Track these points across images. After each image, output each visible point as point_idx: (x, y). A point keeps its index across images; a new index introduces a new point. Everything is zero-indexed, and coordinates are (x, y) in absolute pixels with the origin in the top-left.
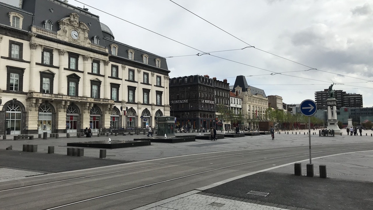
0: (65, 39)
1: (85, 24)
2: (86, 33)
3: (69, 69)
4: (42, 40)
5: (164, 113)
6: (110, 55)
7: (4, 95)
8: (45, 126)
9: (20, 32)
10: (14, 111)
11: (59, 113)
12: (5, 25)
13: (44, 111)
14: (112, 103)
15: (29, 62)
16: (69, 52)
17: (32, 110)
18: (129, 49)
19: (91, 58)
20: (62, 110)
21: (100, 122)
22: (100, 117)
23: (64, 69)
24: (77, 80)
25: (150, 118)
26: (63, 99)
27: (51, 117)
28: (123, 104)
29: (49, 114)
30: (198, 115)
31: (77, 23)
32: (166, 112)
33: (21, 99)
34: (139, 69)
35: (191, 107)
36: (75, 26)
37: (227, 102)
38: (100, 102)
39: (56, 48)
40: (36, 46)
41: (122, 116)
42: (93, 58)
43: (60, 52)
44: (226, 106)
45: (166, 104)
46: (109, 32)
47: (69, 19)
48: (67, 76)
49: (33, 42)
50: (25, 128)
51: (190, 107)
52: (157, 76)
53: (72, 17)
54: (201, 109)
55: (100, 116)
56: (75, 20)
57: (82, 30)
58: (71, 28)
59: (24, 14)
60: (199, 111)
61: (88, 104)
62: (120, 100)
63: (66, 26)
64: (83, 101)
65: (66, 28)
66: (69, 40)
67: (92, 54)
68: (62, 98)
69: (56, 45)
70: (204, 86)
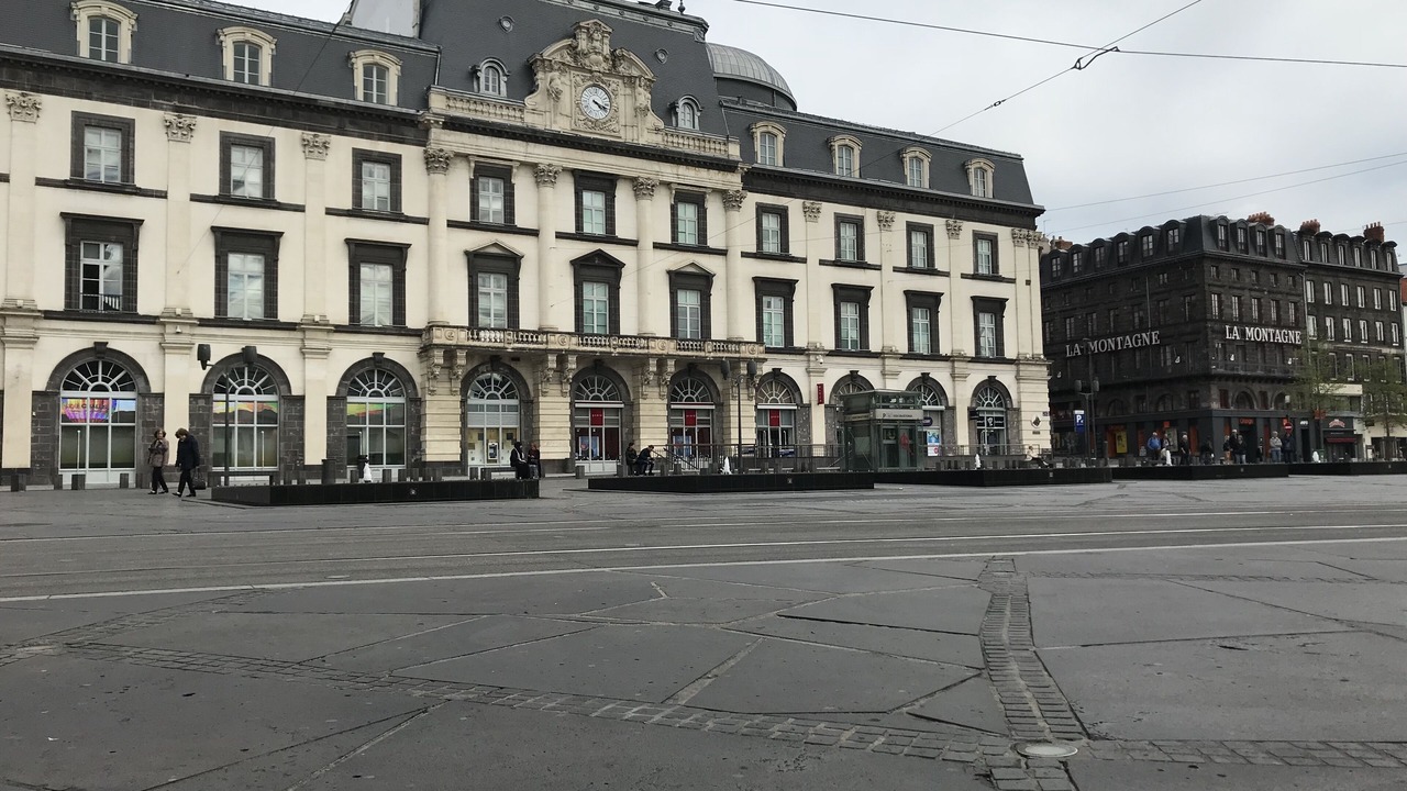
0: (555, 122)
1: (633, 57)
2: (641, 90)
3: (579, 236)
4: (466, 135)
5: (1019, 393)
6: (747, 167)
7: (339, 341)
8: (494, 448)
9: (387, 117)
10: (380, 395)
11: (541, 399)
12: (333, 99)
13: (487, 394)
14: (755, 356)
15: (424, 221)
16: (574, 172)
17: (439, 391)
18: (838, 134)
19: (668, 185)
20: (554, 389)
21: (716, 430)
22: (715, 413)
23: (557, 237)
24: (611, 274)
25: (947, 415)
26: (551, 347)
27: (514, 415)
28: (812, 358)
29: (509, 406)
30: (1208, 399)
31: (601, 58)
32: (1024, 386)
33: (400, 352)
34: (883, 213)
35: (1173, 363)
36: (595, 68)
37: (1387, 330)
38: (702, 354)
39: (522, 159)
40: (447, 158)
41: (809, 406)
42: (673, 186)
43: (541, 175)
44: (1380, 353)
45: (1028, 352)
46: (765, 78)
47: (572, 48)
48: (573, 263)
49: (433, 147)
50: (418, 457)
51: (1169, 363)
52: (978, 236)
53: (584, 36)
54: (1226, 367)
55: (713, 407)
56: (595, 48)
57: (626, 80)
58: (578, 78)
59: (406, 50)
60: (1210, 377)
61: (653, 362)
62: (799, 342)
63: (557, 73)
64: (633, 351)
65: (557, 81)
66: (574, 127)
67: (668, 172)
68: (547, 343)
69: (522, 149)
70: (1236, 262)
